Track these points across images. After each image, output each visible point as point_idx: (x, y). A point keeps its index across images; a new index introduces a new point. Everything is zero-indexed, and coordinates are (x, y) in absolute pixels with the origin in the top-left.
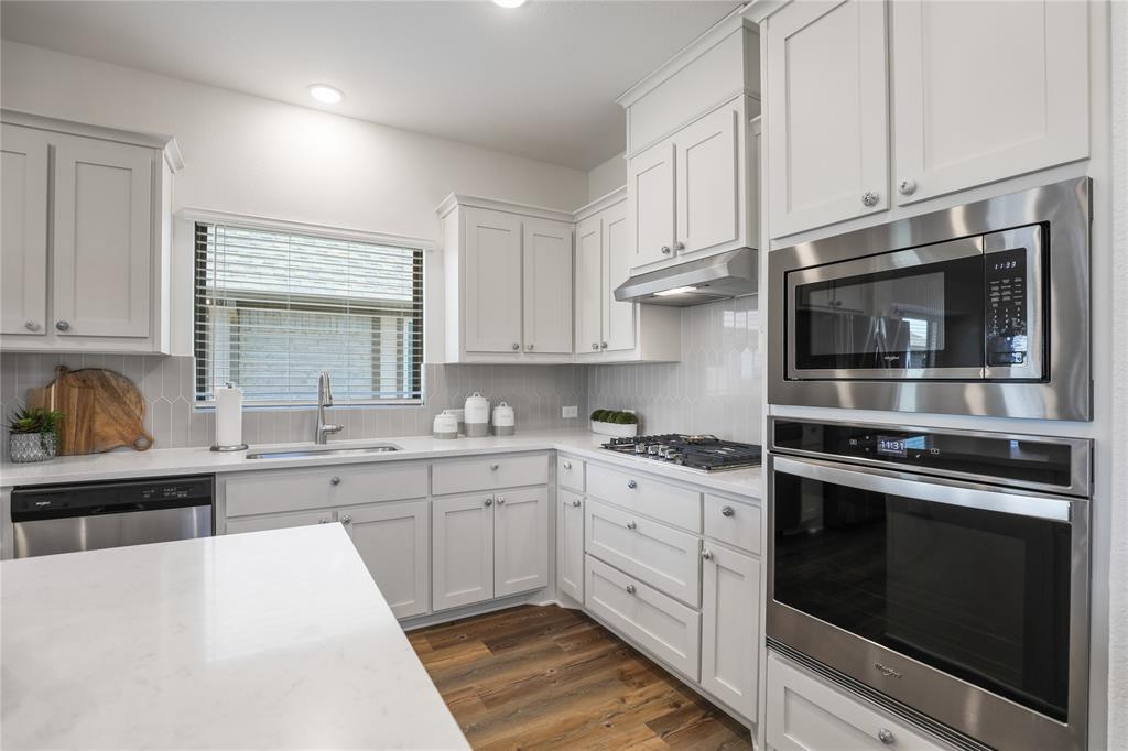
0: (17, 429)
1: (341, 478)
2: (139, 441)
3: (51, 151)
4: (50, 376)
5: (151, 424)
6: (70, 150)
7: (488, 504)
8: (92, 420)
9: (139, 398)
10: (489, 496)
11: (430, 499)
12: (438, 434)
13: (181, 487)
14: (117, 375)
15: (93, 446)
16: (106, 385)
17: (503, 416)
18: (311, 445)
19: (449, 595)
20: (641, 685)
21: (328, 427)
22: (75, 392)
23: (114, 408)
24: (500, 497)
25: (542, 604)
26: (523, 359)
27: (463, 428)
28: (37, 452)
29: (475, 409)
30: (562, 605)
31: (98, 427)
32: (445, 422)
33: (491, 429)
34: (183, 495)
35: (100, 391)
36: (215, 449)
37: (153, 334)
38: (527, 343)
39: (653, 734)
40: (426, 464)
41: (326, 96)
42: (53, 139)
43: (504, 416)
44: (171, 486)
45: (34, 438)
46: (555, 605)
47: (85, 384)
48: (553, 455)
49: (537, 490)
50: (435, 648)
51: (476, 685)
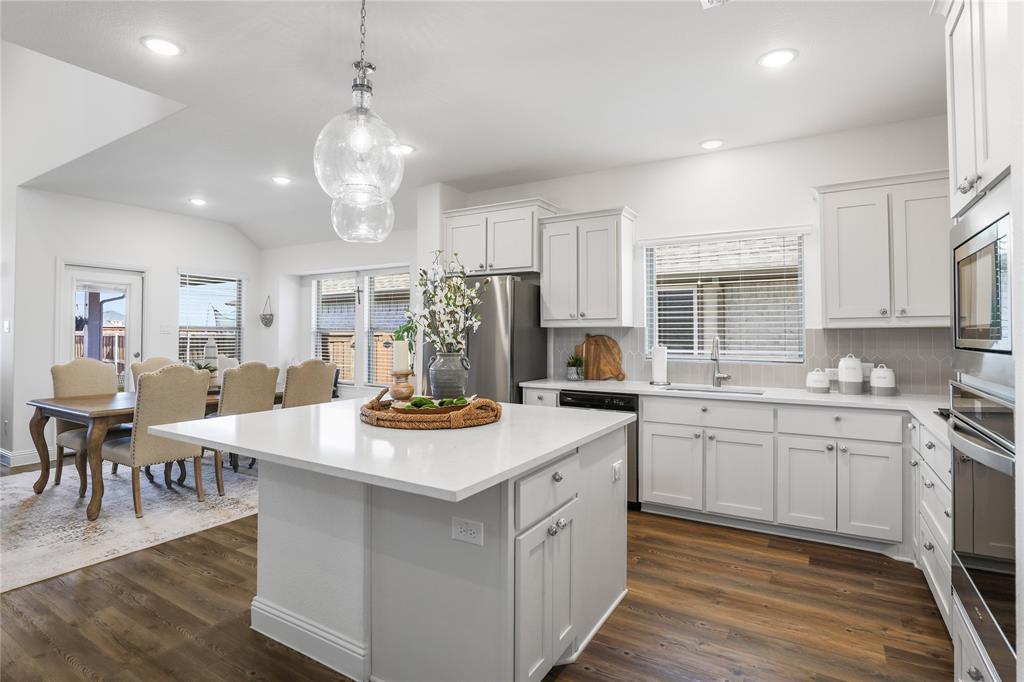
0: (570, 365)
1: (709, 408)
2: (619, 376)
3: (578, 228)
4: (584, 339)
5: (625, 367)
6: (585, 225)
7: (830, 449)
8: (599, 363)
9: (619, 351)
10: (833, 443)
11: (776, 434)
12: (809, 388)
13: (622, 400)
14: (610, 338)
15: (600, 377)
16: (605, 343)
17: (879, 378)
18: (710, 386)
19: (793, 514)
20: (920, 632)
21: (721, 375)
22: (593, 347)
23: (608, 356)
24: (842, 445)
25: (895, 558)
26: (894, 323)
27: (835, 384)
28: (575, 376)
29: (849, 369)
30: (916, 566)
31: (602, 366)
32: (816, 378)
33: (865, 388)
34: (622, 404)
35: (602, 347)
36: (651, 383)
37: (618, 317)
38: (898, 307)
39: (883, 652)
40: (772, 407)
41: (712, 145)
42: (578, 223)
43: (882, 377)
44: (616, 398)
45: (574, 369)
46: (912, 564)
47: (597, 344)
48: (907, 415)
49: (888, 447)
50: (769, 546)
51: (774, 572)
